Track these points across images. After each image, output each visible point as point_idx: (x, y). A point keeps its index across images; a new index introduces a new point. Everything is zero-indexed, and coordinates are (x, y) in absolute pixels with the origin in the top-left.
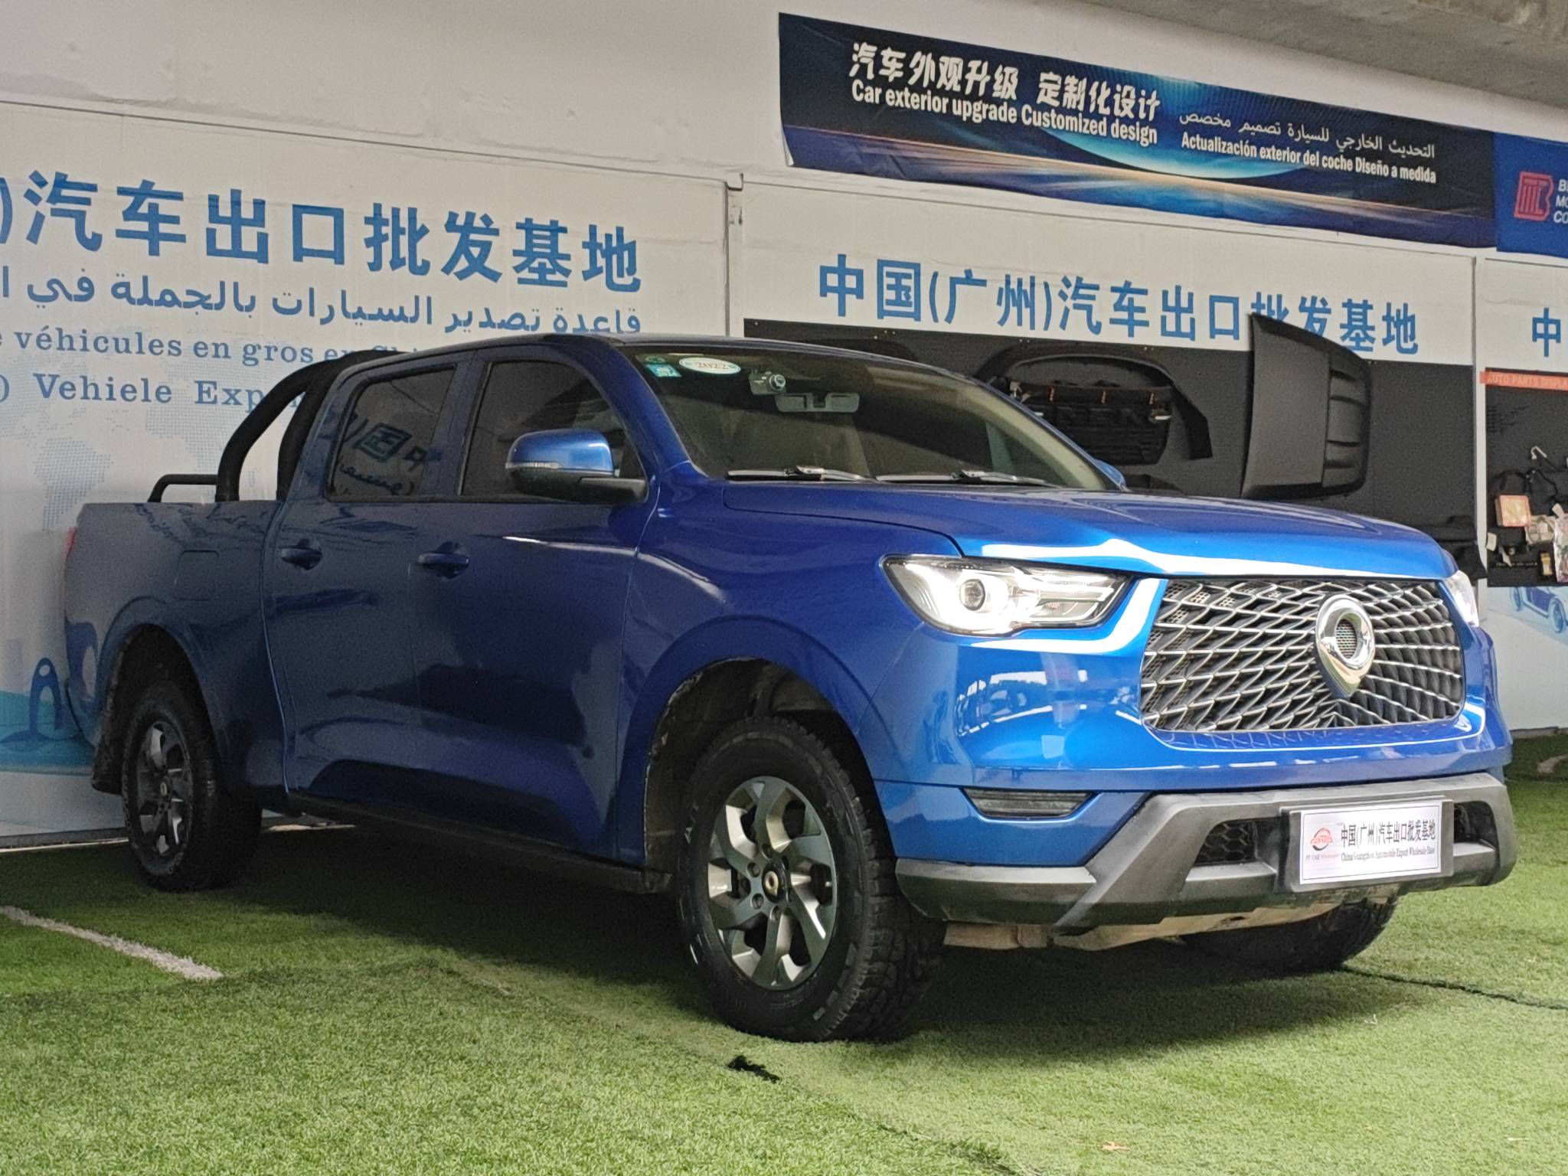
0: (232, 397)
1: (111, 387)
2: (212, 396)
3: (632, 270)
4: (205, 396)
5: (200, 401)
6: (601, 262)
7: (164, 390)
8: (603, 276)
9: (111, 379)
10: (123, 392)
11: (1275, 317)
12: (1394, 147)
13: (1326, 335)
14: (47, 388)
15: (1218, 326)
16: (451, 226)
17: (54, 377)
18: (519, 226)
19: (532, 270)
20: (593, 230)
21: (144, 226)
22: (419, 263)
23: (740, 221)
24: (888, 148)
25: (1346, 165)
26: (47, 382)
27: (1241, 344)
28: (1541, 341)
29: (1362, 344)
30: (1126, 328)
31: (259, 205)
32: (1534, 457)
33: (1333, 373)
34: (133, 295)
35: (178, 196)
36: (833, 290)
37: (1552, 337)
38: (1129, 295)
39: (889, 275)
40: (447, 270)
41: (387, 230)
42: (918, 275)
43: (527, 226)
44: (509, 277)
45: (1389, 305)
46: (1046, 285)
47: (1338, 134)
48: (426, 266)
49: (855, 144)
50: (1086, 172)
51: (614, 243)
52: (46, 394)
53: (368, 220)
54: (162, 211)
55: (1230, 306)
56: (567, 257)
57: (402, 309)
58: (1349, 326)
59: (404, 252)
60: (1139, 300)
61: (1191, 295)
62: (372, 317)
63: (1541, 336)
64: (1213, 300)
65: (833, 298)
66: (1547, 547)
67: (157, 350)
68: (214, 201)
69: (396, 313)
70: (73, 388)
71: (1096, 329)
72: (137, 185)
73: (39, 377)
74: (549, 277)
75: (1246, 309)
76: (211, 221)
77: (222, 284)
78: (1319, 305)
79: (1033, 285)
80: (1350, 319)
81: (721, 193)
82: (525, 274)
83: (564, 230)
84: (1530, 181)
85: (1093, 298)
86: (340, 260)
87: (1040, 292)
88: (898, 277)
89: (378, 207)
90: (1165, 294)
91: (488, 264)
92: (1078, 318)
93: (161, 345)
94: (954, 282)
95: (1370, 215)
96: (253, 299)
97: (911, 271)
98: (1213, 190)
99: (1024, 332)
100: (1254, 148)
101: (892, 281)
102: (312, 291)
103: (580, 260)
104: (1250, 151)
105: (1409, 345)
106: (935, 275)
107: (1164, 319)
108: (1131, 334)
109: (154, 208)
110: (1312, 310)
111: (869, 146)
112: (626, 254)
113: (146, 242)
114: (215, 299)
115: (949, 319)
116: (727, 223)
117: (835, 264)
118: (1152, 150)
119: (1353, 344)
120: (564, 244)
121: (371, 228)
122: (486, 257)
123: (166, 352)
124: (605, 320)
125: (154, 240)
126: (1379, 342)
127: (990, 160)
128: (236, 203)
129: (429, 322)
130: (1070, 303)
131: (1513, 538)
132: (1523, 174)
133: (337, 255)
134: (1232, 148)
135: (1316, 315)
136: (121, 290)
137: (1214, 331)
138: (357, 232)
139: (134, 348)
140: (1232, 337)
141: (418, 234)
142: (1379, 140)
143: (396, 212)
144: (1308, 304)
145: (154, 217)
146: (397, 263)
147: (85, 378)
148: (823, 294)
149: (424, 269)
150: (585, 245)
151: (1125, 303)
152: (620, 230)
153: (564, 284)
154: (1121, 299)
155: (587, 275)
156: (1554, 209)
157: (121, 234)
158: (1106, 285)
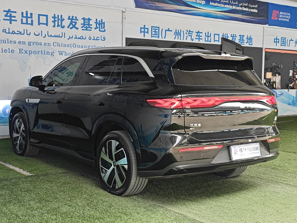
0: (26, 52)
3: (104, 28)
4: (21, 52)
5: (20, 53)
6: (98, 26)
8: (98, 29)
10: (5, 51)
11: (226, 38)
12: (250, 5)
13: (235, 42)
15: (215, 40)
16: (69, 18)
18: (82, 19)
19: (85, 28)
20: (97, 20)
21: (9, 18)
22: (63, 26)
23: (125, 18)
24: (154, 4)
25: (241, 8)
27: (220, 43)
28: (275, 43)
29: (242, 43)
30: (198, 40)
31: (31, 14)
32: (273, 65)
33: (237, 49)
34: (6, 32)
35: (15, 12)
36: (143, 32)
37: (278, 42)
38: (199, 34)
39: (153, 29)
40: (68, 27)
41: (56, 19)
42: (159, 29)
43: (84, 19)
44: (80, 29)
45: (248, 36)
46: (183, 31)
47: (239, 3)
48: (64, 26)
49: (148, 3)
50: (192, 9)
51: (101, 23)
53: (53, 17)
54: (12, 15)
55: (218, 36)
56: (91, 25)
57: (59, 35)
58: (240, 40)
59: (60, 24)
60: (201, 34)
61: (210, 33)
62: (53, 37)
63: (275, 42)
64: (215, 34)
65: (143, 33)
66: (275, 82)
67: (11, 43)
68: (22, 13)
69: (58, 36)
71: (192, 40)
72: (7, 10)
74: (88, 29)
75: (221, 36)
76: (22, 17)
77: (24, 30)
78: (234, 36)
79: (181, 31)
80: (240, 39)
81: (121, 12)
82: (83, 28)
83: (91, 20)
84: (275, 12)
85: (192, 34)
86: (47, 25)
87: (182, 33)
88: (155, 30)
89: (55, 15)
90: (206, 33)
91: (76, 26)
92: (189, 38)
93: (12, 42)
94: (166, 30)
95: (245, 18)
96: (30, 33)
97: (158, 28)
98: (215, 13)
99: (179, 40)
100: (223, 5)
101: (154, 30)
102: (42, 31)
103: (94, 26)
104: (222, 6)
105: (251, 44)
106: (162, 29)
107: (205, 38)
108: (199, 41)
109: (11, 14)
110: (233, 37)
111: (150, 4)
112: (103, 24)
113: (9, 21)
114: (23, 33)
115: (165, 38)
116: (123, 19)
117: (143, 27)
118: (204, 5)
119: (241, 43)
120: (91, 22)
121: (53, 19)
122: (76, 25)
123: (13, 43)
124: (99, 37)
125: (11, 21)
126: (245, 43)
127: (173, 7)
128: (27, 14)
129: (65, 38)
130: (188, 35)
131: (268, 81)
132: (274, 11)
133: (47, 24)
134: (219, 5)
135: (234, 38)
136: (4, 31)
137: (215, 41)
138: (51, 20)
139: (7, 42)
140: (218, 42)
141: (62, 20)
142: (247, 4)
143: (58, 16)
144: (232, 35)
145: (11, 16)
146: (58, 26)
148: (141, 33)
149: (63, 27)
150: (95, 23)
151: (198, 35)
152: (102, 20)
153: (91, 30)
154: (197, 34)
155: (95, 29)
156: (279, 17)
157: (4, 19)
158: (194, 32)
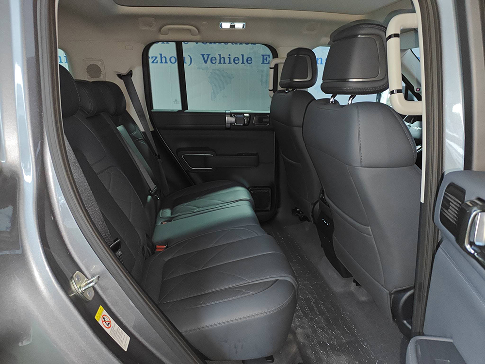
1: (230, 58)
2: (268, 61)
7: (249, 59)
9: (230, 55)
14: (206, 60)
17: (208, 55)
26: (206, 57)
52: (206, 62)
70: (216, 59)
73: (203, 55)
147: (220, 55)
